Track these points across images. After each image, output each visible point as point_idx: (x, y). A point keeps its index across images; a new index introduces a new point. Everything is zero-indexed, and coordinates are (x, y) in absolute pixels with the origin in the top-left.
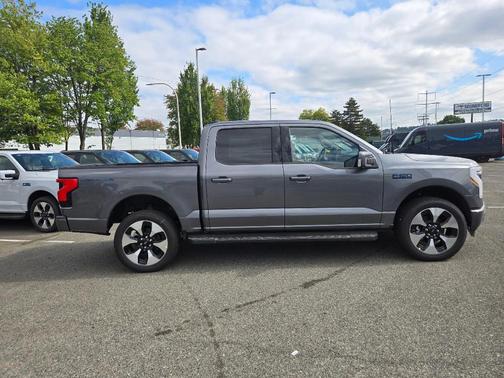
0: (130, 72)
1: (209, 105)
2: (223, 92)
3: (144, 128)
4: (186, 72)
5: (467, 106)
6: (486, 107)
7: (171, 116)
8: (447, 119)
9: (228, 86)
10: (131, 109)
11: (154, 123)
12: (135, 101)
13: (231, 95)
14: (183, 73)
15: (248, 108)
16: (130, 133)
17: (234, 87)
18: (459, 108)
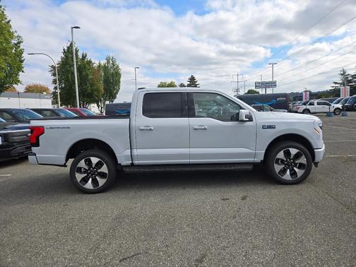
0: (16, 44)
1: (87, 75)
2: (99, 66)
3: (32, 92)
4: (68, 48)
5: (262, 83)
6: (273, 84)
7: (55, 82)
8: (250, 92)
9: (103, 62)
10: (17, 75)
11: (41, 87)
12: (20, 69)
13: (105, 68)
14: (66, 48)
15: (120, 78)
16: (19, 95)
17: (108, 62)
18: (258, 85)
